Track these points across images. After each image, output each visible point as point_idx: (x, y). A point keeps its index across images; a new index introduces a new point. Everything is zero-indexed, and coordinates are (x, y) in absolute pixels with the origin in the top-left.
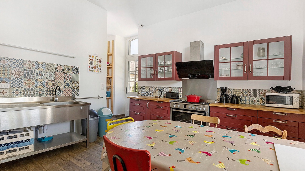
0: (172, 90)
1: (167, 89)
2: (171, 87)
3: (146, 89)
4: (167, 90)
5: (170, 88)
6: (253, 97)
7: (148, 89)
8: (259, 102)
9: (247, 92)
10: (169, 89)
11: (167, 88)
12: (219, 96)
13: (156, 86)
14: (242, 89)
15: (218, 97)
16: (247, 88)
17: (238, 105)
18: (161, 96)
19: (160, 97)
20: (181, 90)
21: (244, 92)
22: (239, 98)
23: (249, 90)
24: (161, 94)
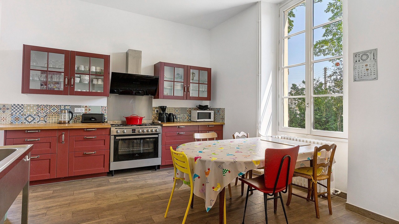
0: (90, 110)
1: (80, 109)
2: (87, 105)
3: (25, 110)
4: (82, 111)
5: (86, 107)
6: (182, 115)
7: (32, 110)
8: (186, 119)
9: (178, 110)
10: (84, 109)
11: (80, 107)
12: (154, 115)
13: (55, 104)
14: (174, 108)
15: (153, 116)
16: (178, 107)
17: (174, 123)
18: (70, 120)
19: (69, 122)
20: (105, 110)
21: (176, 110)
22: (174, 116)
23: (180, 108)
24: (71, 117)
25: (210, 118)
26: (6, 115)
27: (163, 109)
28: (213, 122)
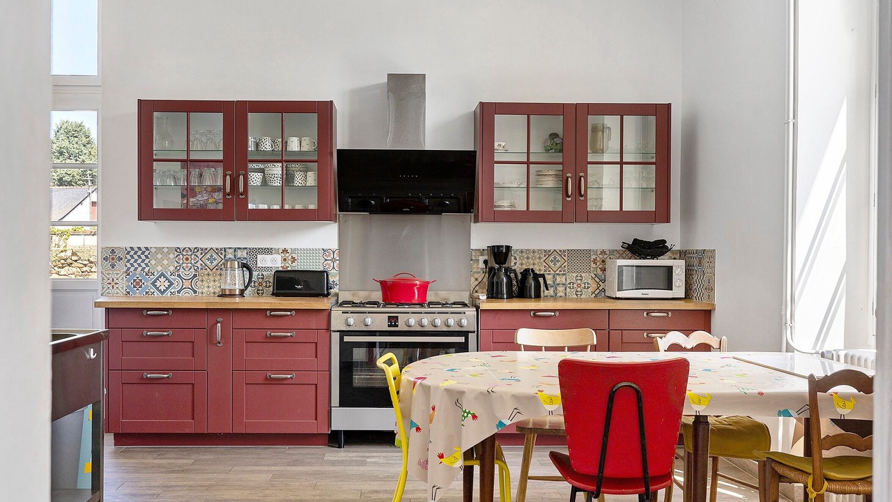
0: (294, 260)
1: (268, 257)
2: (288, 246)
3: (153, 262)
4: (271, 263)
5: (285, 251)
6: (575, 275)
7: (165, 262)
8: (588, 288)
9: (558, 258)
10: (279, 258)
11: (269, 251)
12: (476, 276)
13: (214, 246)
14: (545, 251)
15: (473, 279)
16: (558, 248)
18: (246, 288)
19: (242, 293)
20: (333, 260)
21: (552, 258)
22: (541, 280)
23: (564, 251)
24: (247, 280)
25: (670, 287)
26: (117, 274)
27: (500, 254)
28: (682, 302)
